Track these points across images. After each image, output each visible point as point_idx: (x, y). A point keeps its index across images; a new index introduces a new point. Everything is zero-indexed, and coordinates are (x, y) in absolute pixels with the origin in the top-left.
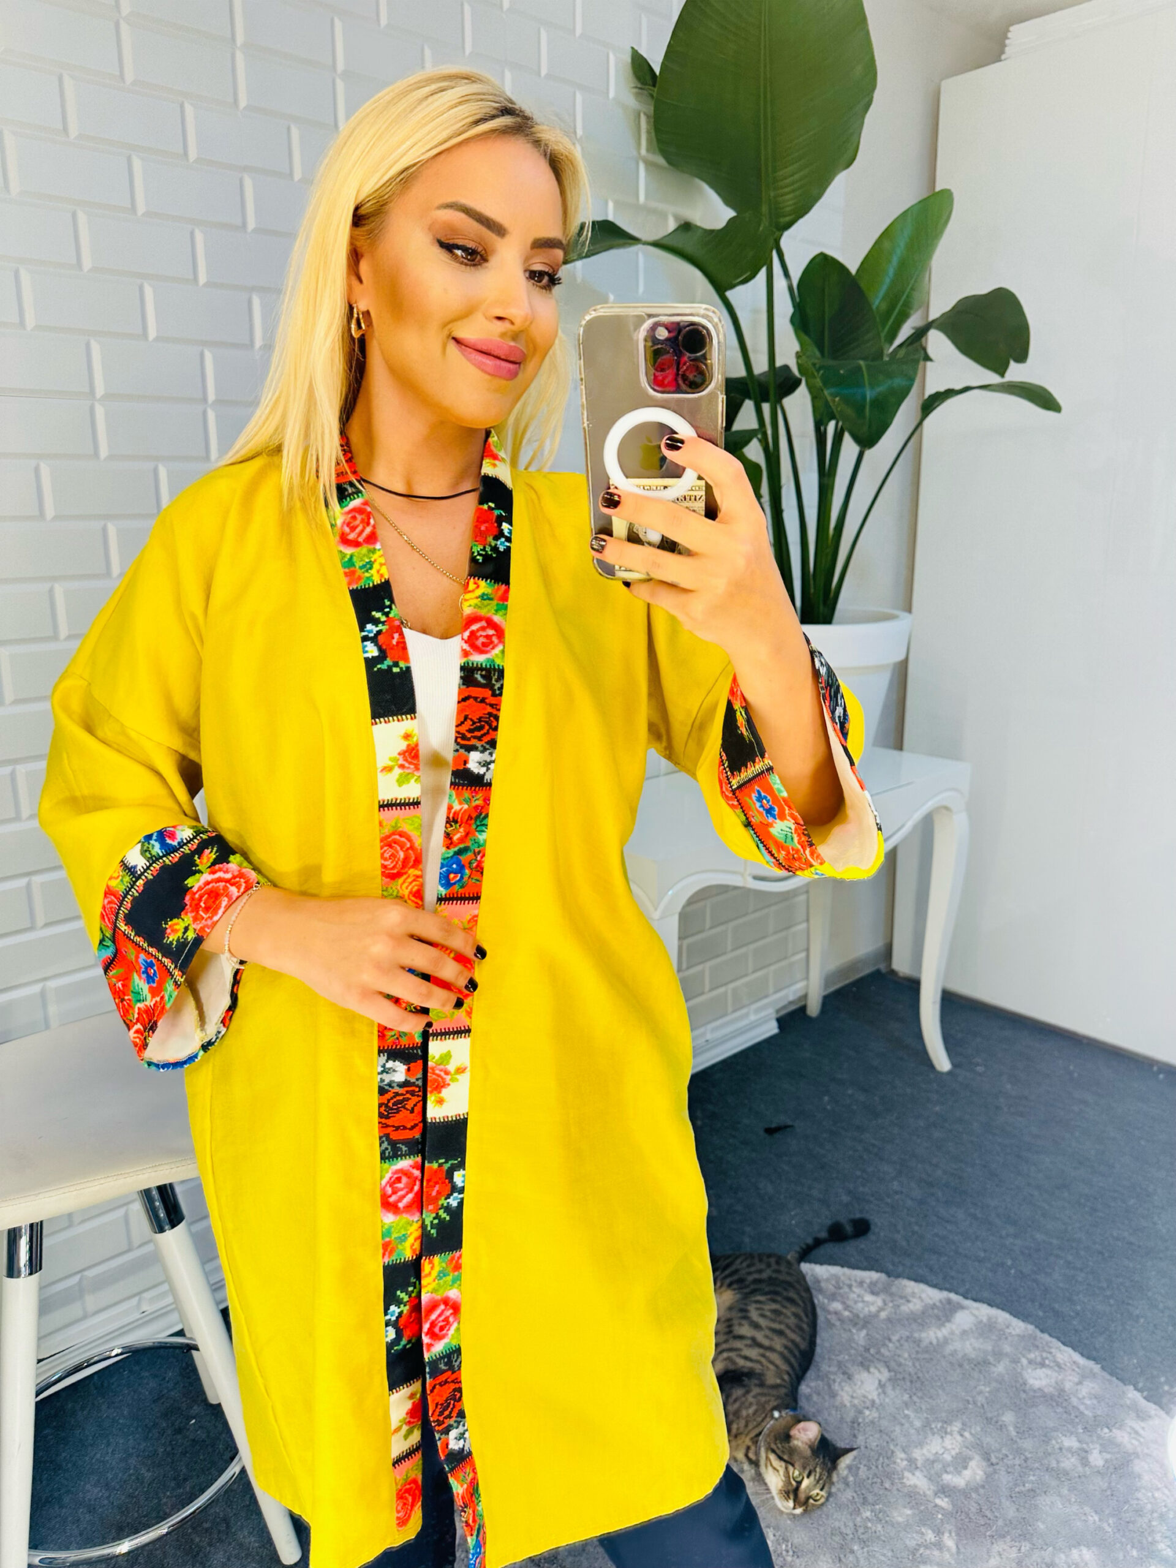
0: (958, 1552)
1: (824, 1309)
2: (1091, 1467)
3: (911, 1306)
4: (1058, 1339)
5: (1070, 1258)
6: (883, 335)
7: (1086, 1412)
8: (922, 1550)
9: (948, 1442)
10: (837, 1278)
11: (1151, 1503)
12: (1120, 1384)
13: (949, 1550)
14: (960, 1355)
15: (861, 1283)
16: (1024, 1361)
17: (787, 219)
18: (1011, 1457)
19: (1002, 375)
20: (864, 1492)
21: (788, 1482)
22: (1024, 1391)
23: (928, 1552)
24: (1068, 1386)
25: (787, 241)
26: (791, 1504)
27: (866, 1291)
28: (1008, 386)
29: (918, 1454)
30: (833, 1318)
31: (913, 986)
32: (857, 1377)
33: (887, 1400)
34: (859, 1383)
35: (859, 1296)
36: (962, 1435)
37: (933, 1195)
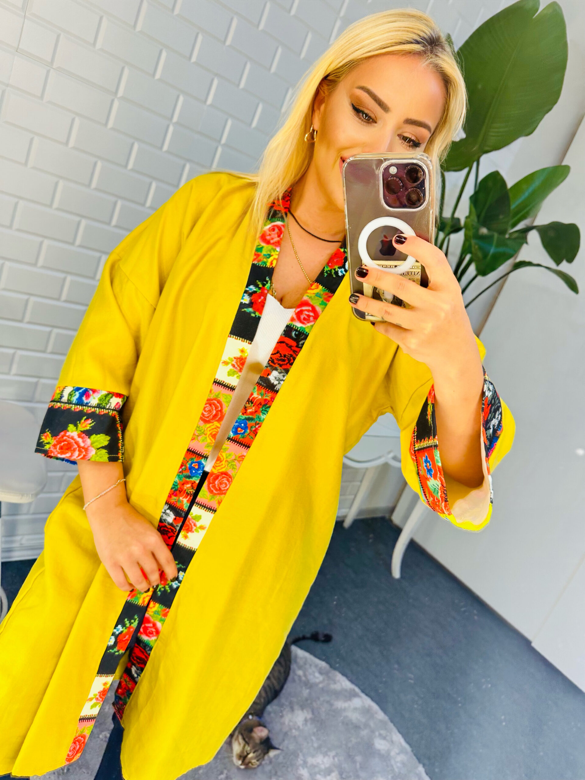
1: (294, 672)
3: (335, 686)
4: (397, 728)
6: (511, 222)
7: (396, 769)
9: (326, 759)
10: (306, 659)
12: (417, 761)
14: (349, 719)
16: (377, 734)
17: (488, 148)
19: (558, 265)
20: (277, 769)
21: (242, 752)
22: (371, 748)
24: (392, 754)
25: (484, 159)
26: (240, 762)
27: (317, 671)
28: (558, 272)
29: (310, 760)
30: (296, 678)
31: (398, 531)
32: (296, 711)
33: (306, 729)
34: (296, 715)
35: (313, 672)
36: (334, 758)
37: (367, 636)
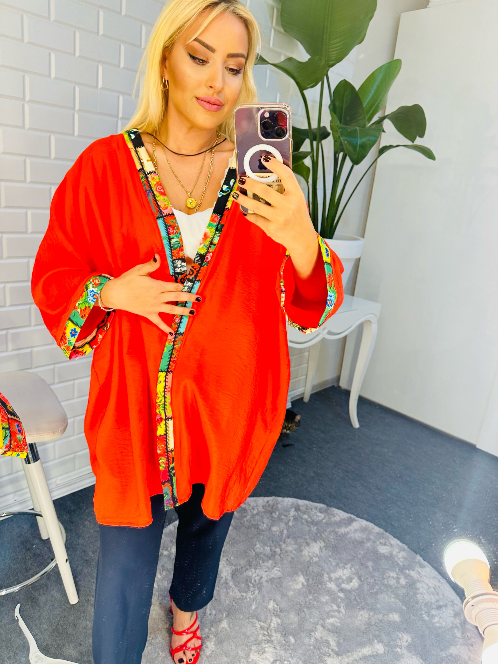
0: (346, 614)
2: (400, 584)
3: (335, 518)
4: (392, 535)
5: (400, 504)
6: (367, 118)
7: (400, 564)
8: (331, 613)
9: (345, 571)
11: (422, 599)
12: (414, 554)
13: (342, 613)
14: (353, 538)
15: (316, 508)
16: (378, 543)
17: (332, 62)
18: (369, 579)
19: (413, 142)
20: (310, 589)
22: (377, 554)
23: (334, 614)
24: (394, 553)
25: (331, 72)
27: (318, 511)
28: (416, 146)
29: (333, 575)
32: (311, 544)
33: (323, 554)
34: (312, 547)
35: (315, 513)
36: (351, 569)
37: (348, 476)
